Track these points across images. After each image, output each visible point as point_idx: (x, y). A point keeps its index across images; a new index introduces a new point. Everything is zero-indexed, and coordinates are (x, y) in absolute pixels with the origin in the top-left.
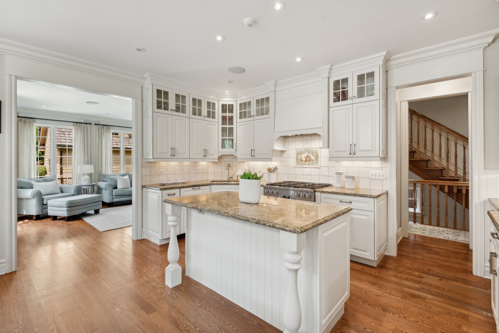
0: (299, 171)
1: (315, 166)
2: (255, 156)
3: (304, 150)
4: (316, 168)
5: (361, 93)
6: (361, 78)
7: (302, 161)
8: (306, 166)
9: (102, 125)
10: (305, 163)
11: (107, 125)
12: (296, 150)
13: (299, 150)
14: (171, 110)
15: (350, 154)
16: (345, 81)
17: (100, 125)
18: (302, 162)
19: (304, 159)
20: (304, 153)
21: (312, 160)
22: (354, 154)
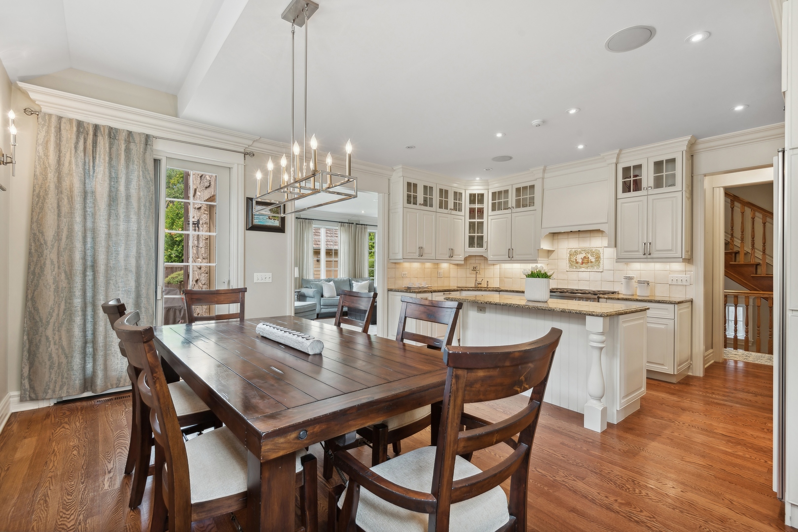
0: (574, 276)
1: (595, 269)
2: (514, 256)
3: (580, 250)
4: (597, 272)
5: (658, 183)
6: (658, 165)
7: (577, 263)
8: (583, 269)
9: (304, 219)
10: (581, 266)
11: (308, 219)
12: (570, 250)
13: (573, 250)
14: (420, 204)
15: (645, 254)
16: (639, 167)
17: (302, 218)
18: (577, 265)
19: (580, 261)
20: (580, 253)
21: (591, 262)
22: (650, 254)
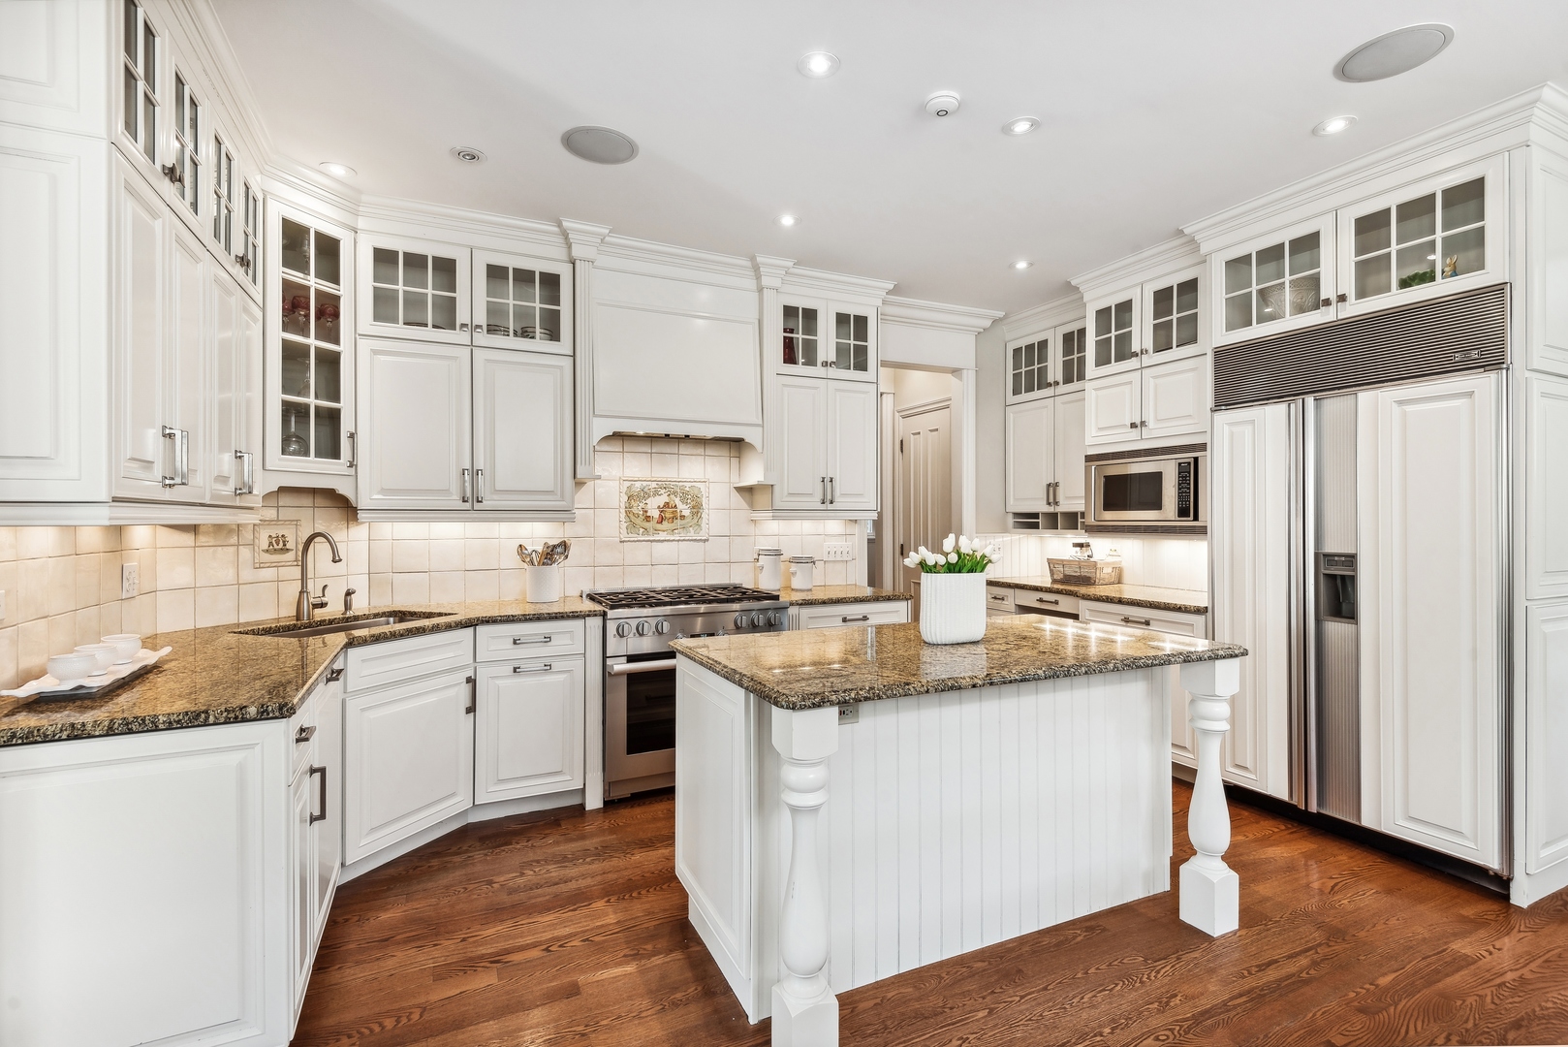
0: (639, 553)
1: (692, 534)
2: (486, 496)
3: (654, 485)
4: (695, 540)
7: (648, 518)
8: (662, 536)
10: (659, 526)
12: (628, 484)
13: (638, 485)
15: (823, 503)
16: (811, 314)
18: (647, 525)
19: (655, 514)
20: (656, 493)
21: (683, 517)
22: (831, 503)
